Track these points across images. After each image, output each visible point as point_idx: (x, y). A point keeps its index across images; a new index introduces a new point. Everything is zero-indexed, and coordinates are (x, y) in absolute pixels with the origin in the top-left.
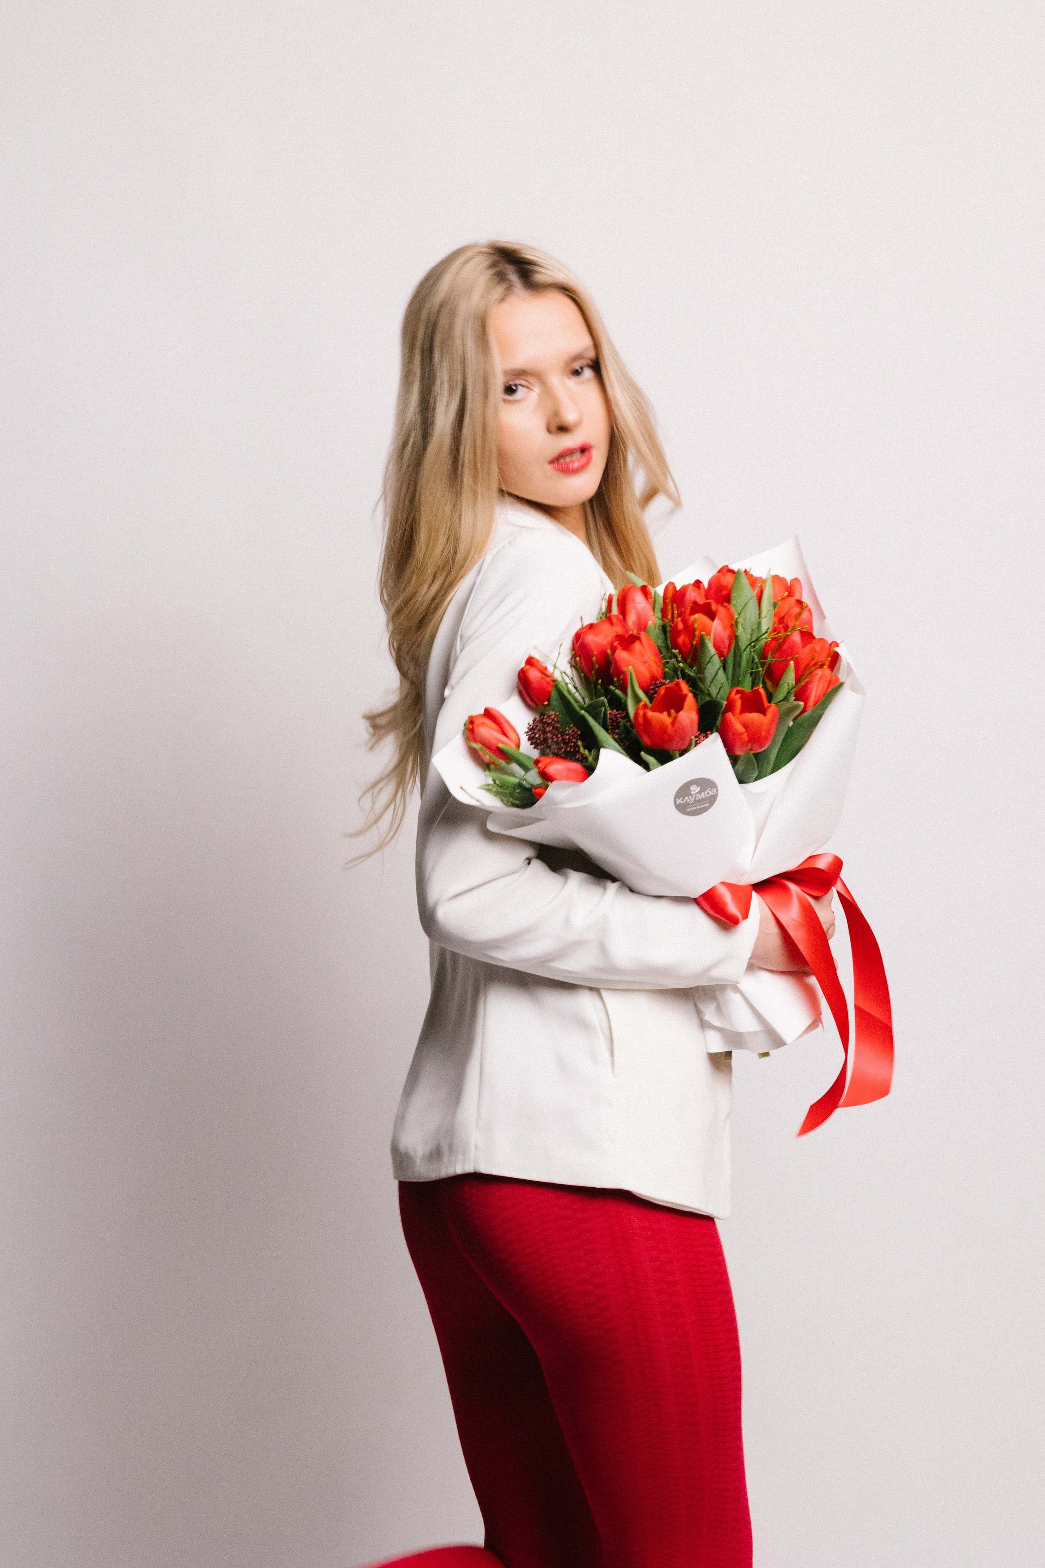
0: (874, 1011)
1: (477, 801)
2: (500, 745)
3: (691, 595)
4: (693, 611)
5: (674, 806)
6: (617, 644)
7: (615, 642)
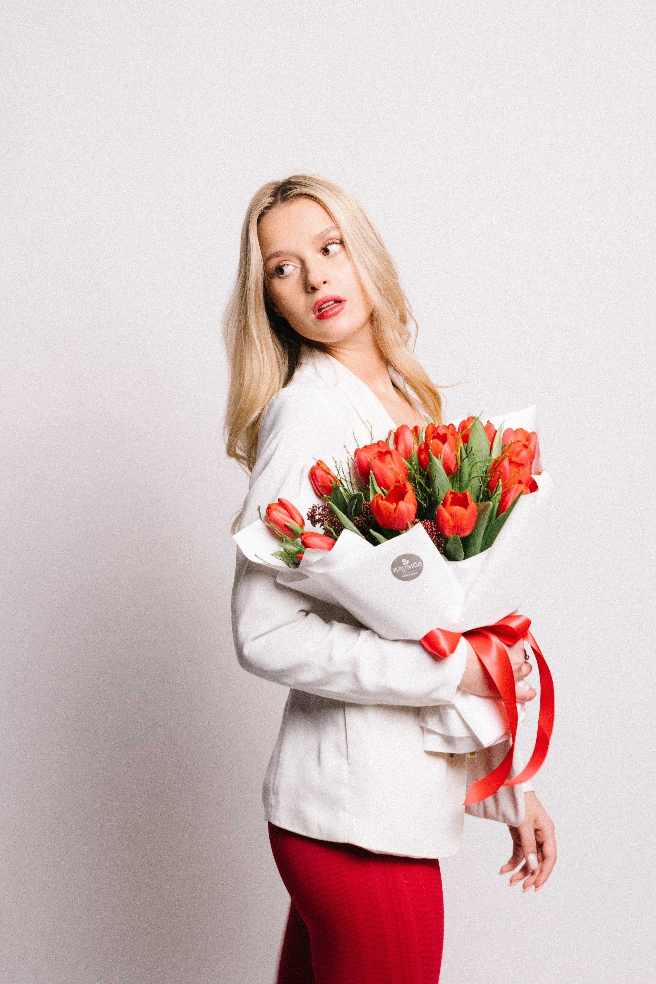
2: (287, 524)
3: (441, 431)
4: (434, 438)
5: (391, 573)
6: (376, 458)
7: (376, 456)
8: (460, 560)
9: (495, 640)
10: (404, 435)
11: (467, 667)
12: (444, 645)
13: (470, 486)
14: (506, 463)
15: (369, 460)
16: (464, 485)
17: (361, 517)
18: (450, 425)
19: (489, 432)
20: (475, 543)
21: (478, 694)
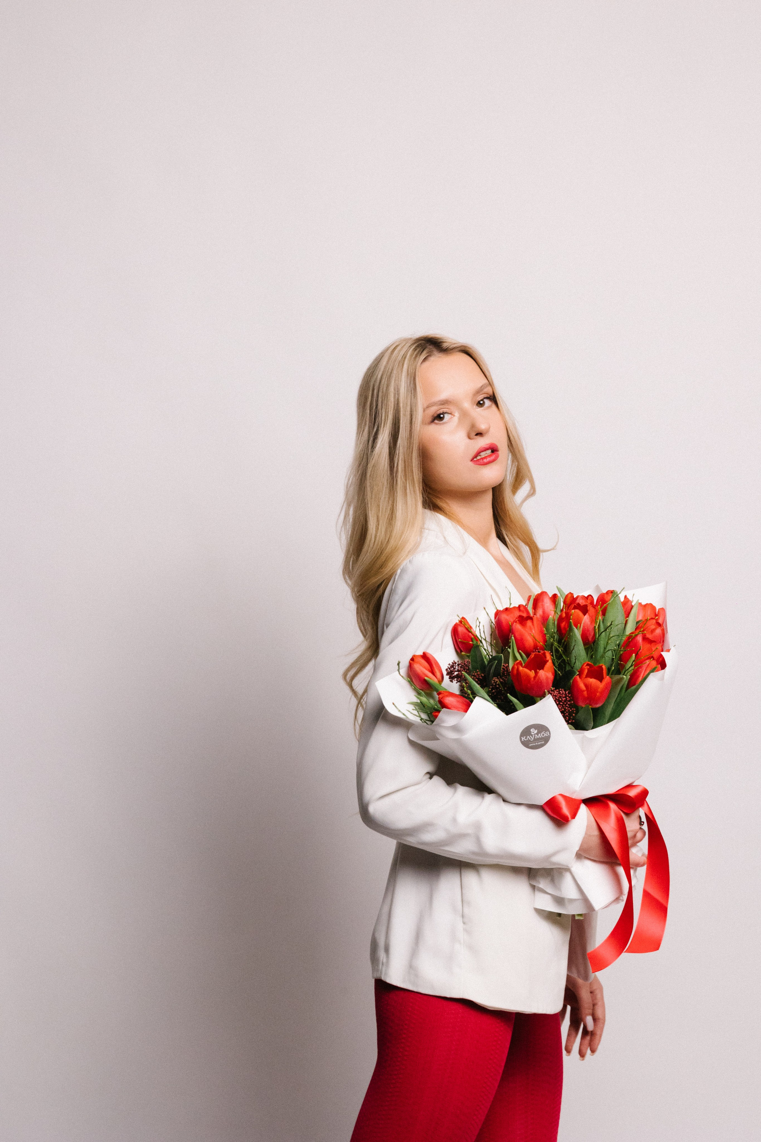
0: (656, 894)
1: (404, 714)
2: (427, 678)
3: (582, 602)
4: (574, 608)
5: (520, 742)
6: (518, 621)
7: (517, 620)
8: (587, 728)
9: (613, 806)
10: (543, 601)
11: (586, 834)
12: (566, 810)
13: (604, 658)
14: (640, 639)
15: (510, 623)
16: (598, 657)
17: (499, 678)
18: (589, 596)
19: (626, 607)
20: (604, 714)
21: (592, 858)
